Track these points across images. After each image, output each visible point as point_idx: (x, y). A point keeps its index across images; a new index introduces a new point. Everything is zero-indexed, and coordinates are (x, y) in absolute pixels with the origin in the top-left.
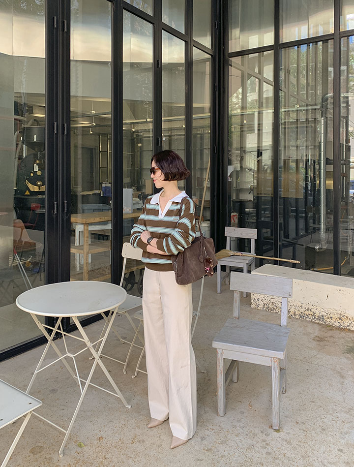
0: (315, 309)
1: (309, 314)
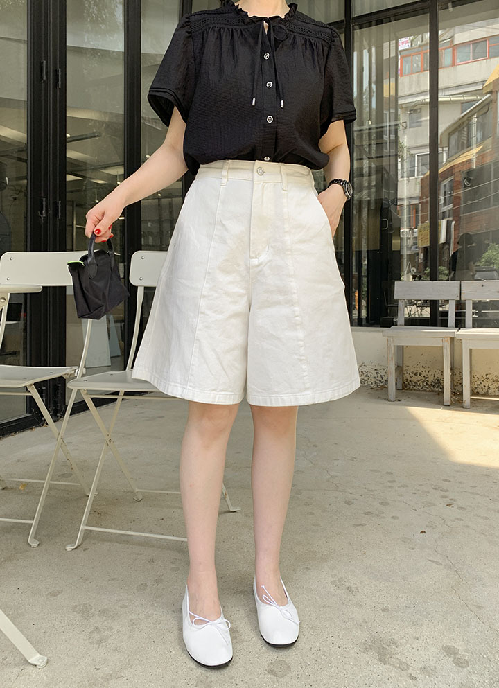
0: (427, 372)
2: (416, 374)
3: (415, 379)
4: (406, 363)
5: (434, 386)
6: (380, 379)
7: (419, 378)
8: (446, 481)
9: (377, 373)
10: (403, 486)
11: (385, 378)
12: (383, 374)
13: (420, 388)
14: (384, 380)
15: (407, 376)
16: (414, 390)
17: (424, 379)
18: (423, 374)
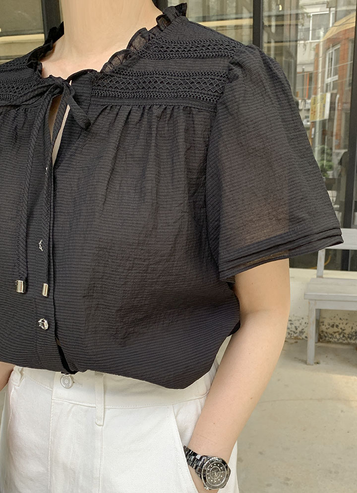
0: (344, 324)
1: (335, 333)
2: (333, 326)
3: (331, 330)
4: (324, 315)
5: (351, 338)
6: (294, 329)
7: (335, 329)
9: (291, 324)
11: (299, 329)
12: (297, 324)
13: (336, 340)
14: (298, 331)
15: (323, 328)
16: (330, 342)
17: (340, 331)
18: (340, 326)
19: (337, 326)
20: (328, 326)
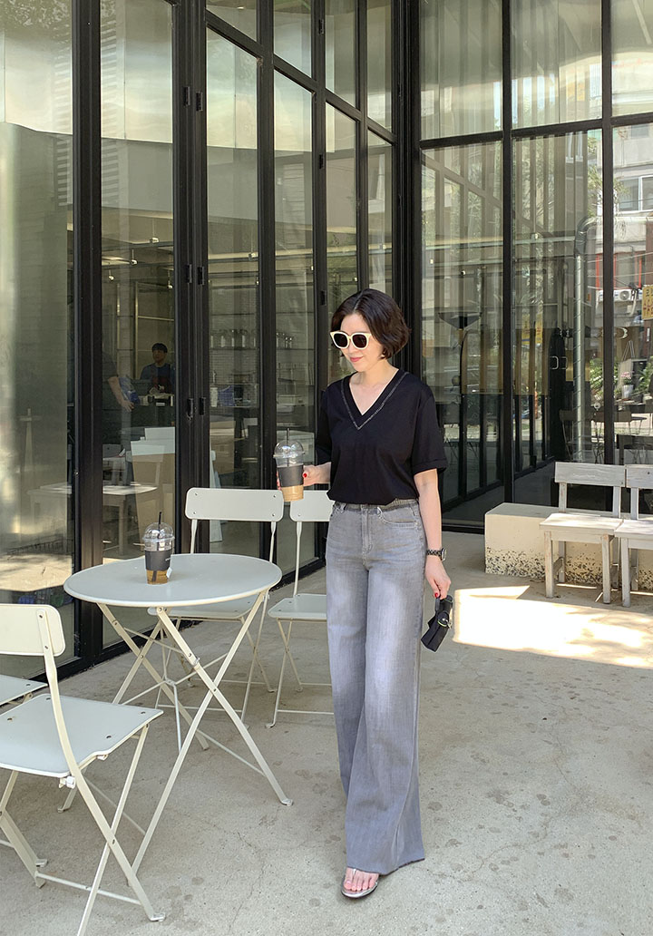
2: (580, 567)
4: (569, 553)
5: (599, 579)
6: (541, 569)
7: (584, 570)
8: (577, 679)
9: (538, 563)
10: (539, 684)
13: (584, 582)
15: (570, 569)
16: (578, 584)
17: (589, 572)
18: (588, 566)
19: (584, 567)
20: (575, 567)
